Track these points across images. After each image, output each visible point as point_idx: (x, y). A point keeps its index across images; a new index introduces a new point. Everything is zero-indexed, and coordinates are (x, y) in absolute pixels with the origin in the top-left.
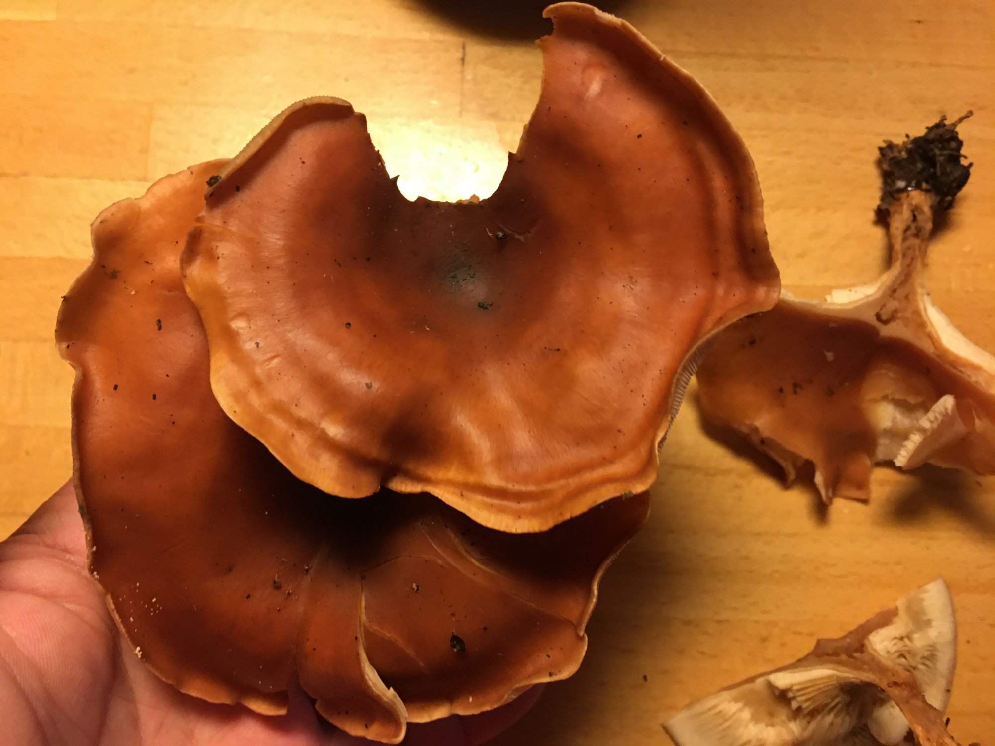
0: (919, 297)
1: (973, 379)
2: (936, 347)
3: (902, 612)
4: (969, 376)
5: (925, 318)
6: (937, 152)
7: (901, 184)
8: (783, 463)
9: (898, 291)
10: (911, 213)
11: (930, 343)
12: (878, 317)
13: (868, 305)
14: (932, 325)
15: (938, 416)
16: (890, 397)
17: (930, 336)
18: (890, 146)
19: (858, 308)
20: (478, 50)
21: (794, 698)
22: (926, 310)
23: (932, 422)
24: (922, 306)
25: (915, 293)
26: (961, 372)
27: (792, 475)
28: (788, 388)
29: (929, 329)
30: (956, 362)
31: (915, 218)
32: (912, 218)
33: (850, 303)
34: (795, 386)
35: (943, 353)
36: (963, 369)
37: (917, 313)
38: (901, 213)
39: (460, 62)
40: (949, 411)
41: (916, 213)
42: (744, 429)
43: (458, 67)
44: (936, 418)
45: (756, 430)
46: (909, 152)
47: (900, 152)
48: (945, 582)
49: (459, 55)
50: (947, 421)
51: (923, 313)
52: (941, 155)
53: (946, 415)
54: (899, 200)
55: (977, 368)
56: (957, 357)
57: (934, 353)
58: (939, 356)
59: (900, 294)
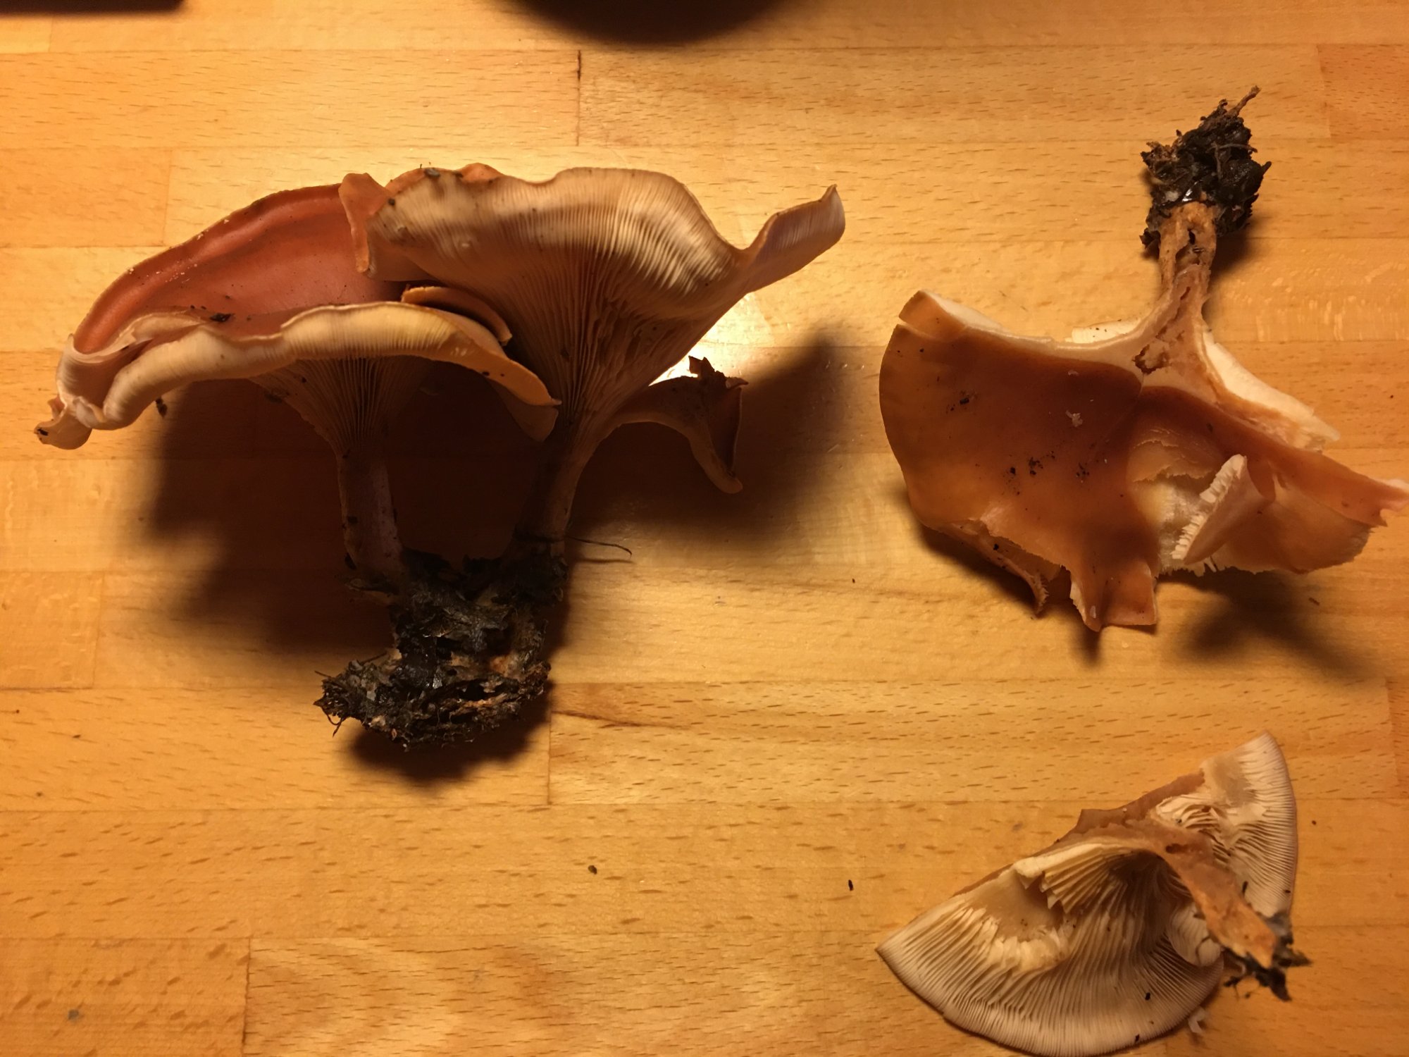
0: (1197, 335)
1: (1270, 432)
2: (1218, 396)
3: (1209, 779)
4: (1264, 428)
5: (1203, 359)
6: (1215, 145)
7: (1172, 196)
8: (1027, 576)
9: (1169, 331)
10: (1188, 233)
11: (1212, 391)
12: (1139, 363)
13: (1123, 346)
14: (1213, 367)
15: (1225, 484)
16: (1168, 475)
17: (1210, 382)
18: (1157, 149)
19: (1107, 350)
20: (598, 59)
21: (1050, 891)
22: (1204, 349)
23: (1217, 494)
24: (1199, 345)
25: (1191, 331)
26: (1252, 422)
27: (1043, 595)
28: (1022, 469)
29: (1209, 371)
30: (1245, 410)
31: (1192, 239)
32: (1188, 238)
33: (1096, 344)
34: (1032, 463)
35: (1228, 400)
36: (1255, 420)
37: (1194, 355)
38: (1173, 232)
39: (576, 75)
40: (1238, 475)
41: (1194, 232)
42: (969, 530)
43: (572, 82)
44: (1223, 488)
45: (984, 530)
46: (1181, 152)
47: (1170, 154)
48: (1274, 739)
49: (575, 67)
50: (1236, 489)
51: (1201, 353)
52: (1221, 150)
53: (1234, 481)
54: (1170, 216)
55: (1273, 415)
56: (1246, 404)
57: (1217, 403)
58: (1221, 406)
59: (1171, 333)
